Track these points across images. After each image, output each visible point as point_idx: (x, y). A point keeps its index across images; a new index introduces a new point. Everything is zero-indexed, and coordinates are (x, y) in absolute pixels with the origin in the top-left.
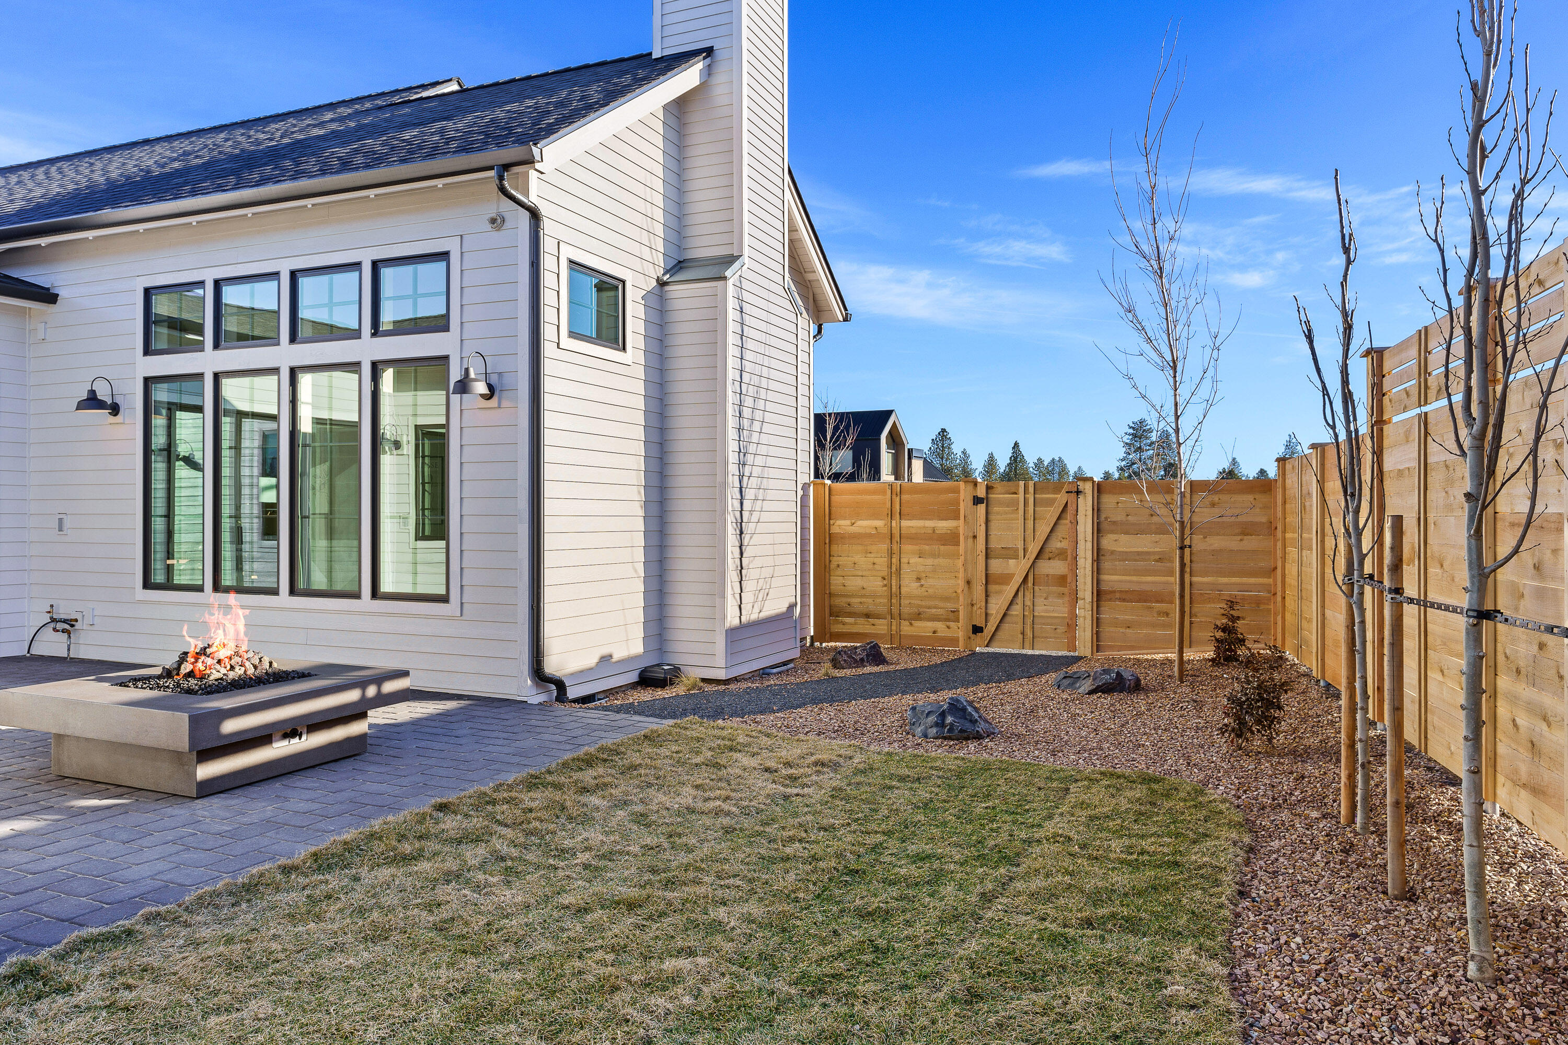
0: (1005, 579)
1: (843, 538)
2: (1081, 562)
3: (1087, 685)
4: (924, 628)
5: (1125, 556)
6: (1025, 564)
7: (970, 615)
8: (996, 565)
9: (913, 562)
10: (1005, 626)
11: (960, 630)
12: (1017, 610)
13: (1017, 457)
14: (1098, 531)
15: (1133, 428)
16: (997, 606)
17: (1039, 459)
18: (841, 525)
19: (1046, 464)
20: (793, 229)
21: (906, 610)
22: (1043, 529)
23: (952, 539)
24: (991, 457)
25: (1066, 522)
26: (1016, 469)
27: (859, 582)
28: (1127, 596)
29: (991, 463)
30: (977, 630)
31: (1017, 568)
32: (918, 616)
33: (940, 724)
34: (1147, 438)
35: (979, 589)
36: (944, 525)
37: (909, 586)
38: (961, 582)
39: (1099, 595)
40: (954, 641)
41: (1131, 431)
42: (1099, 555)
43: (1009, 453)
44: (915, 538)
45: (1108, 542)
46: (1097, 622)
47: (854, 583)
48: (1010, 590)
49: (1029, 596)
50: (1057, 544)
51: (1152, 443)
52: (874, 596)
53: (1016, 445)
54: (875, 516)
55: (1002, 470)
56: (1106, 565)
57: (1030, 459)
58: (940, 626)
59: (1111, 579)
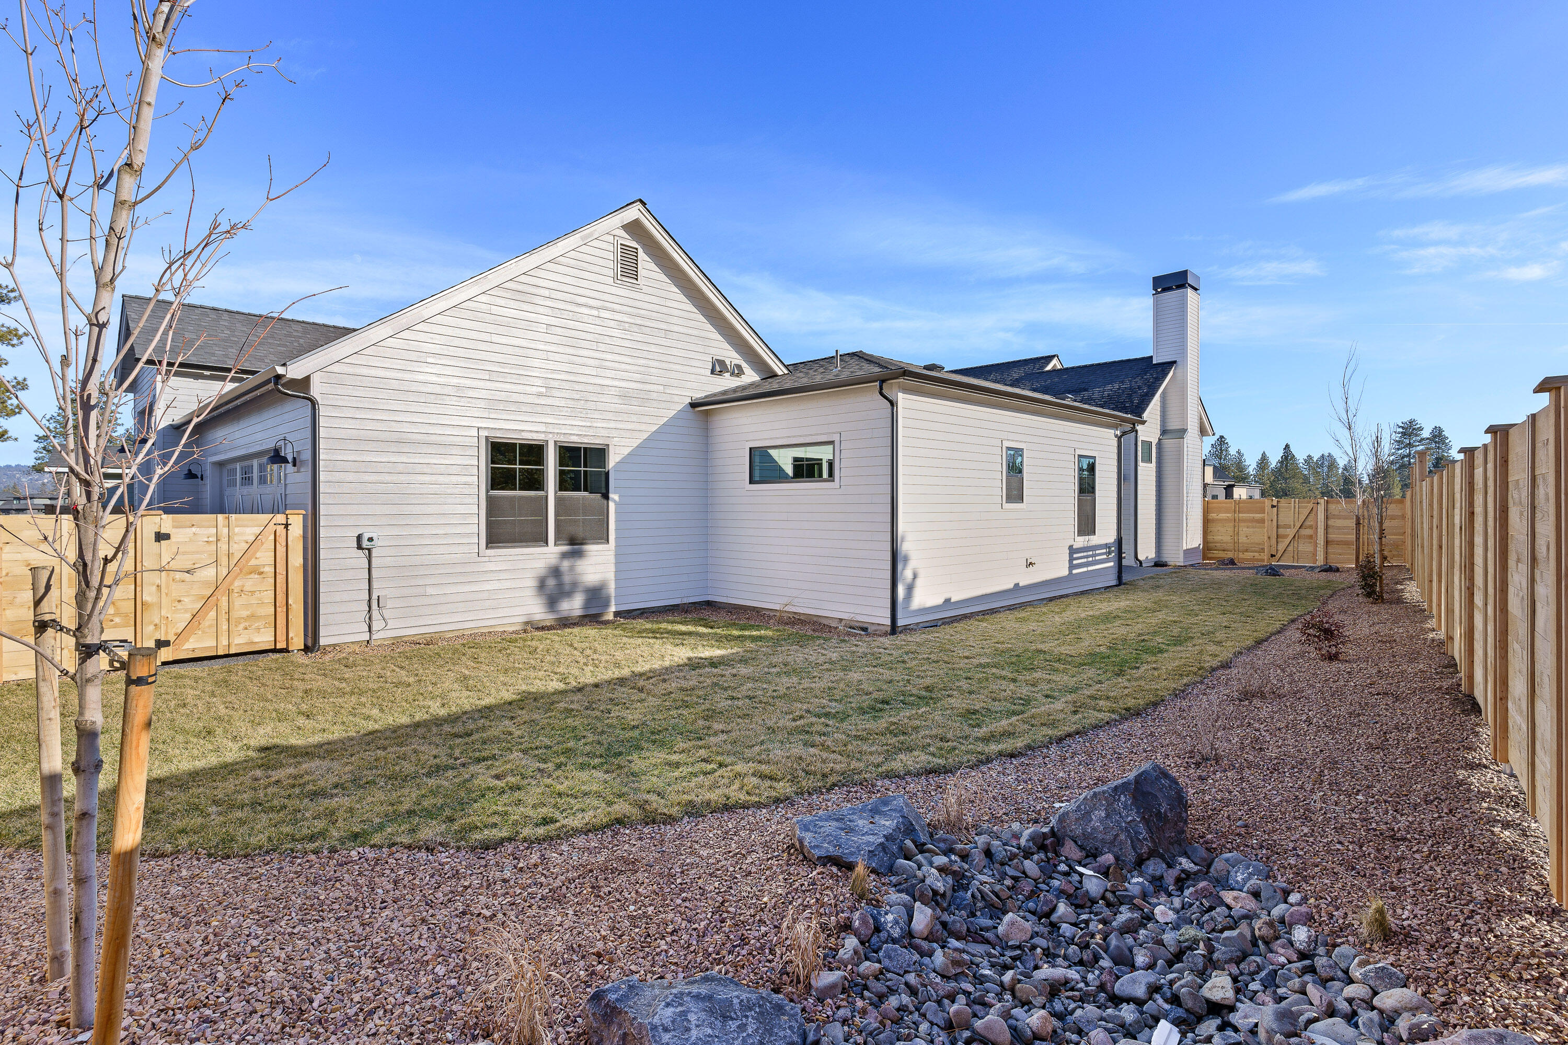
0: (1286, 536)
1: (1213, 521)
2: (1319, 530)
3: (1318, 570)
4: (1249, 555)
5: (1339, 528)
6: (1294, 531)
7: (1270, 551)
8: (1281, 531)
9: (1244, 530)
10: (1285, 555)
11: (1265, 556)
12: (1291, 548)
13: (1288, 456)
14: (1327, 518)
15: (1403, 428)
16: (1281, 547)
17: (1309, 456)
18: (1213, 516)
19: (1315, 460)
20: (1201, 419)
21: (1241, 549)
22: (1303, 517)
23: (1262, 521)
24: (1264, 455)
25: (1312, 515)
26: (1286, 466)
27: (1220, 538)
28: (1339, 543)
29: (1264, 460)
30: (1272, 556)
31: (1291, 532)
32: (1247, 551)
33: (1267, 572)
34: (1417, 435)
35: (1274, 541)
36: (1258, 516)
37: (1243, 539)
38: (1266, 538)
39: (1327, 542)
40: (1263, 560)
41: (1401, 430)
42: (1327, 527)
43: (1281, 453)
44: (1244, 521)
45: (1331, 522)
46: (1327, 553)
47: (1218, 538)
48: (1287, 541)
49: (1296, 543)
50: (1308, 523)
51: (1422, 439)
52: (1227, 543)
53: (1287, 446)
54: (1227, 512)
55: (1273, 466)
56: (1330, 530)
57: (1300, 456)
58: (1256, 554)
59: (1331, 537)
